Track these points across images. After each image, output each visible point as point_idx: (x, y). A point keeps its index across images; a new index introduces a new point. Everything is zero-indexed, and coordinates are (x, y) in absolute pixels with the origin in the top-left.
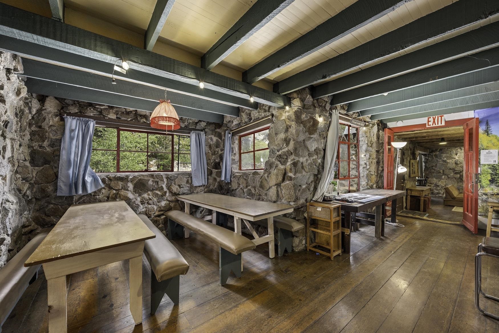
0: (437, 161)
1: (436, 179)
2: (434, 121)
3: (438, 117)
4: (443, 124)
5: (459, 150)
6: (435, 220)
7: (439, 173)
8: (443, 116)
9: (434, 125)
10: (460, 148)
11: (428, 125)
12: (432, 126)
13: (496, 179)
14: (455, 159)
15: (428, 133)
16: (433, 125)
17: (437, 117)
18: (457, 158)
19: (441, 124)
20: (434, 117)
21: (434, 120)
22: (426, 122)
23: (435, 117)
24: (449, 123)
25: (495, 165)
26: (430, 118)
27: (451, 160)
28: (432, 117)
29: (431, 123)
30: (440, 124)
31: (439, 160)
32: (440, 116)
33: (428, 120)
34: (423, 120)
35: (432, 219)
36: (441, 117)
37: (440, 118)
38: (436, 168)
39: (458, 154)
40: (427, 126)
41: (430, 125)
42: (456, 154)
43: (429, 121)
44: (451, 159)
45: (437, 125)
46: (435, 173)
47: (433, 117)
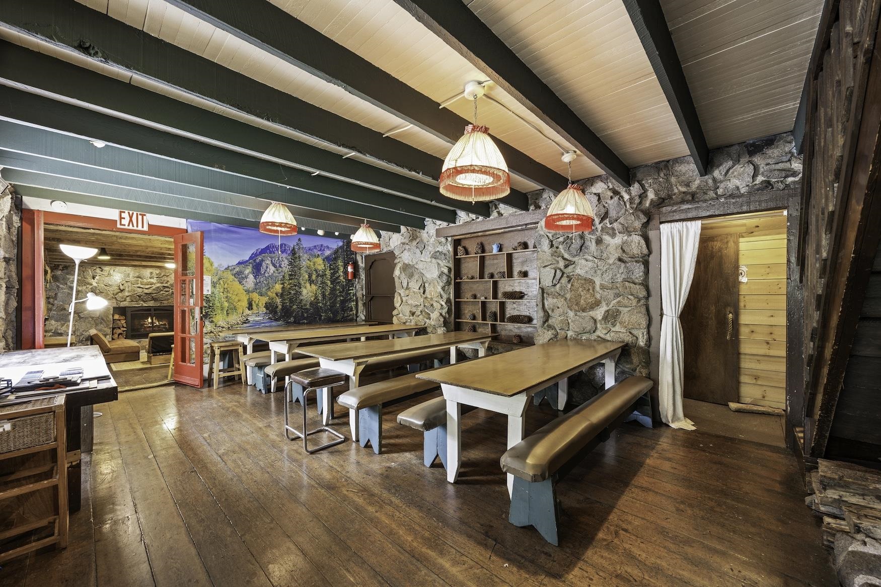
0: (58, 287)
1: (57, 321)
2: (131, 220)
3: (137, 214)
4: (146, 228)
5: (98, 270)
6: (132, 388)
7: (61, 310)
8: (145, 215)
9: (131, 227)
10: (100, 268)
11: (121, 224)
12: (126, 227)
13: (209, 313)
14: (92, 285)
15: (99, 237)
16: (129, 225)
17: (135, 213)
18: (95, 284)
19: (143, 227)
20: (131, 212)
21: (131, 217)
22: (117, 218)
23: (133, 213)
24: (155, 230)
25: (208, 296)
26: (124, 212)
27: (84, 287)
28: (126, 212)
29: (125, 222)
30: (140, 228)
31: (61, 286)
32: (140, 214)
33: (121, 215)
34: (111, 214)
35: (127, 388)
36: (143, 215)
37: (140, 217)
38: (56, 302)
39: (97, 278)
40: (119, 226)
41: (125, 225)
42: (94, 278)
43: (121, 218)
44: (85, 285)
45: (135, 228)
46: (54, 310)
47: (129, 213)
